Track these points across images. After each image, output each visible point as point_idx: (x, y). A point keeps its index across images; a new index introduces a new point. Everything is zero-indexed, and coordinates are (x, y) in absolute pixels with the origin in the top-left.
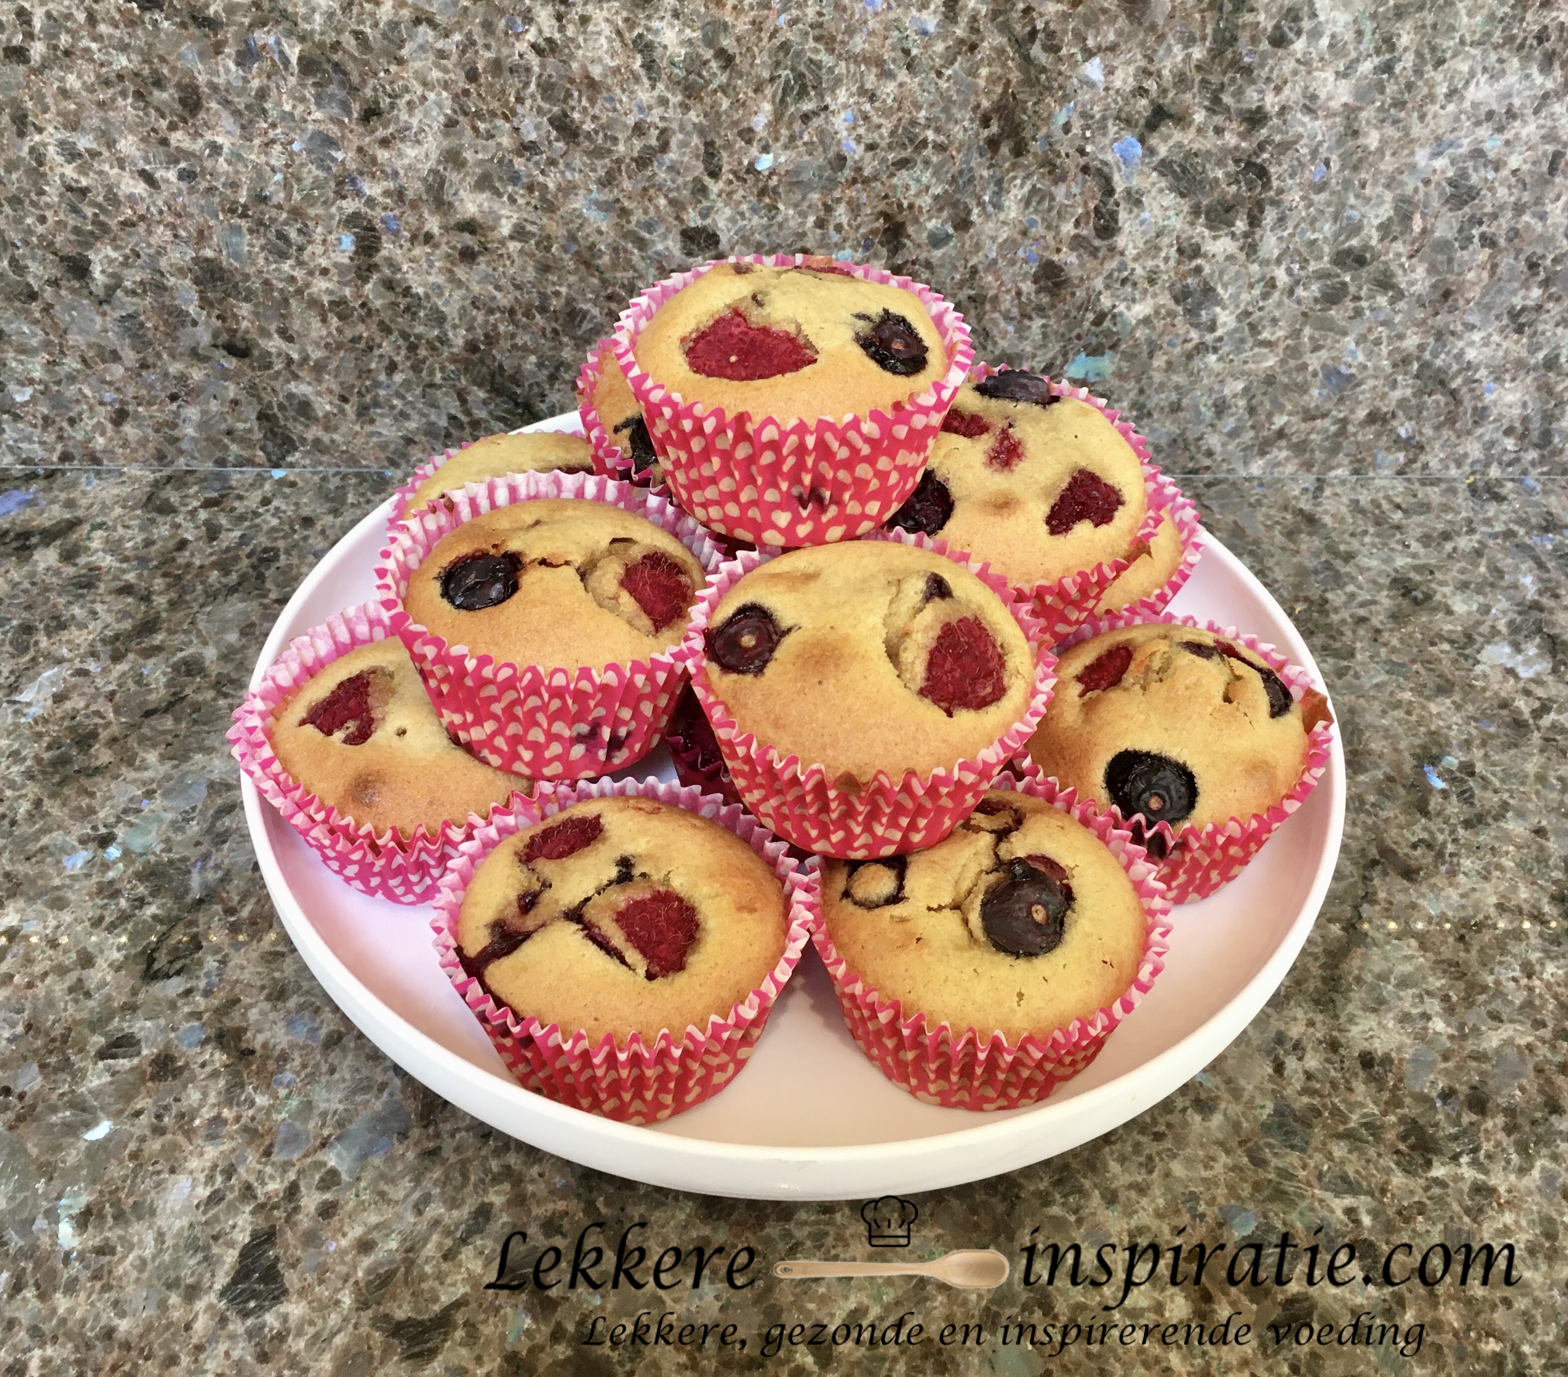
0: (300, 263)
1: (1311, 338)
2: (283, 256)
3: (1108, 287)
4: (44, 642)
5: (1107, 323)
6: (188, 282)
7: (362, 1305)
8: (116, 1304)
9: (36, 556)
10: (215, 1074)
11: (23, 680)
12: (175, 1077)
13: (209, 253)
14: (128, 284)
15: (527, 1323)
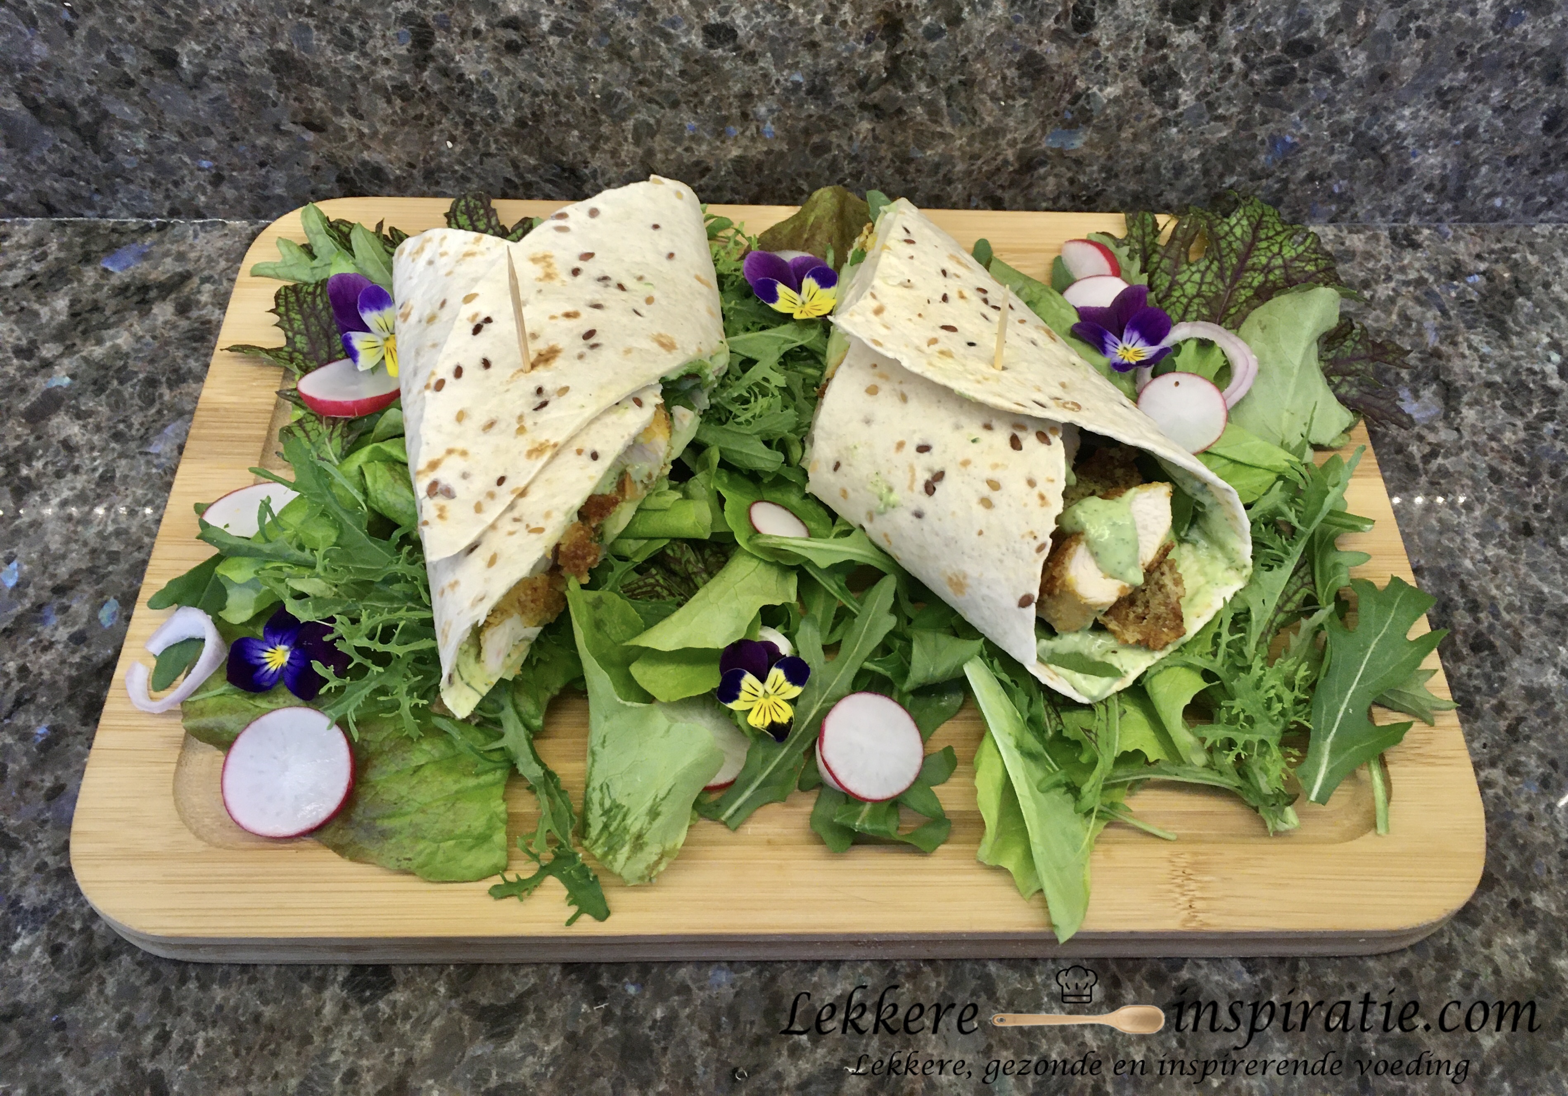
1: (1261, 113)
3: (1083, 72)
4: (167, 396)
5: (1082, 102)
7: (454, 993)
8: (261, 994)
9: (155, 310)
11: (151, 431)
15: (584, 1007)
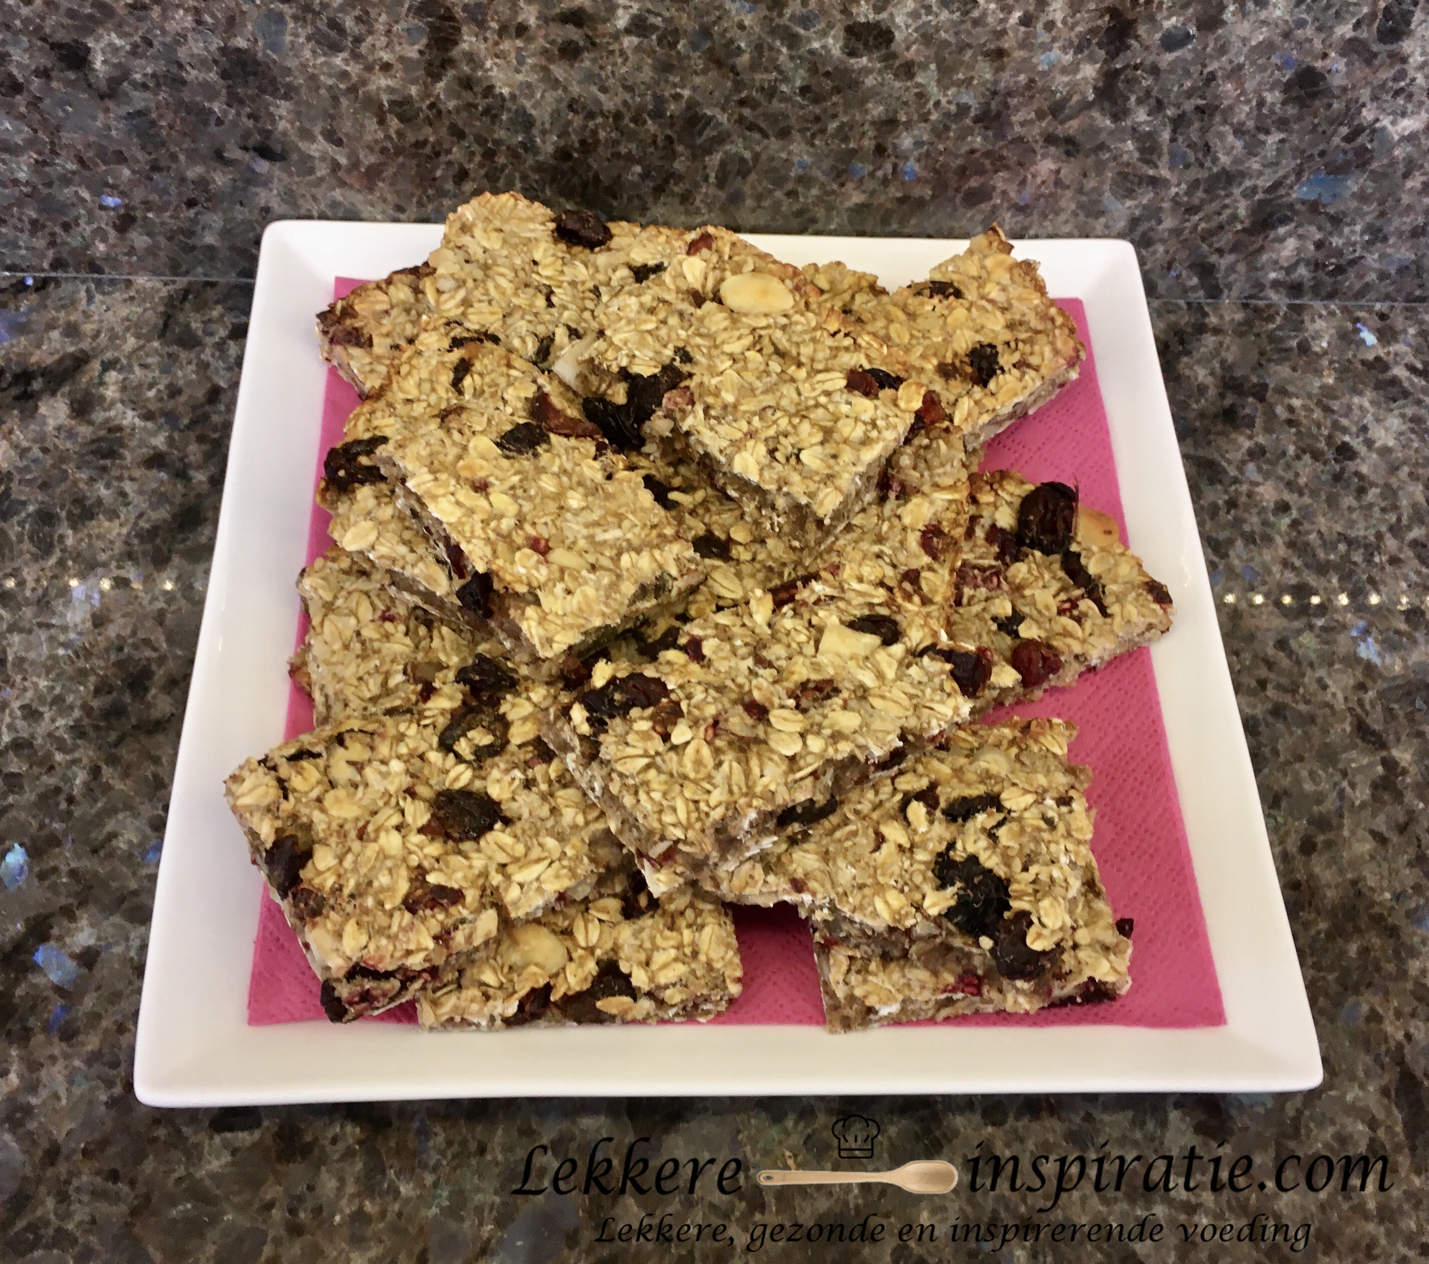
0: (356, 56)
2: (335, 48)
6: (213, 76)
10: (349, 1154)
12: (304, 1158)
13: (241, 43)
14: (138, 77)
